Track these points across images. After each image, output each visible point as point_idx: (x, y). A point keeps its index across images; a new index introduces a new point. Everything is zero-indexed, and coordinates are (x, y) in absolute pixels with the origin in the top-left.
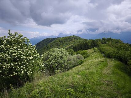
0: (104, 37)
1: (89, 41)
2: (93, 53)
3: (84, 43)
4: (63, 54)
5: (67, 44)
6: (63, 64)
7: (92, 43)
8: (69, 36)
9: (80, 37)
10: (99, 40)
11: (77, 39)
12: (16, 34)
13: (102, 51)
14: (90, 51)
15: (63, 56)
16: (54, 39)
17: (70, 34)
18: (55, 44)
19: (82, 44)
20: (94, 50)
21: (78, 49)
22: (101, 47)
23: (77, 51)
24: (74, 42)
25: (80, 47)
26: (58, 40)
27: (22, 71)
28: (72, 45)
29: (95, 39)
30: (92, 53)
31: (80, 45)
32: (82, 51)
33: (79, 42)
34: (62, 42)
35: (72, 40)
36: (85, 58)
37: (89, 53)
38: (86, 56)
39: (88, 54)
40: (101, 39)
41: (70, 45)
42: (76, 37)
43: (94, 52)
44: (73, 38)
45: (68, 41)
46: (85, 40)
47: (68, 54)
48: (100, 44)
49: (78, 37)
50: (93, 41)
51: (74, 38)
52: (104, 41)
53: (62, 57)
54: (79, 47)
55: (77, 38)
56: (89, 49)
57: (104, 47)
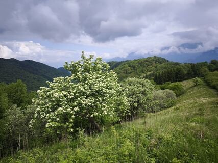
0: (214, 59)
1: (184, 65)
2: (192, 87)
3: (175, 69)
4: (147, 88)
5: (143, 72)
6: (146, 104)
7: (191, 70)
8: (146, 57)
9: (167, 59)
10: (205, 64)
11: (161, 63)
12: (91, 57)
13: (211, 85)
14: (186, 84)
15: (146, 92)
16: (120, 63)
17: (148, 53)
18: (122, 71)
19: (171, 71)
20: (196, 82)
21: (164, 80)
22: (208, 78)
23: (162, 84)
24: (156, 67)
25: (167, 77)
26: (126, 65)
27: (103, 110)
28: (152, 72)
29: (195, 63)
30: (190, 88)
31: (168, 73)
32: (172, 84)
33: (165, 68)
34: (134, 67)
35: (151, 64)
36: (177, 96)
37: (185, 88)
38: (180, 93)
39: (183, 89)
40: (209, 62)
41: (149, 73)
42: (159, 58)
43: (195, 86)
44: (153, 60)
45: (144, 67)
46: (177, 64)
47: (153, 88)
48: (205, 71)
49: (163, 59)
50: (193, 66)
51: (156, 61)
52: (215, 66)
53: (144, 93)
54: (165, 77)
55: (161, 60)
56: (185, 80)
57: (214, 78)
